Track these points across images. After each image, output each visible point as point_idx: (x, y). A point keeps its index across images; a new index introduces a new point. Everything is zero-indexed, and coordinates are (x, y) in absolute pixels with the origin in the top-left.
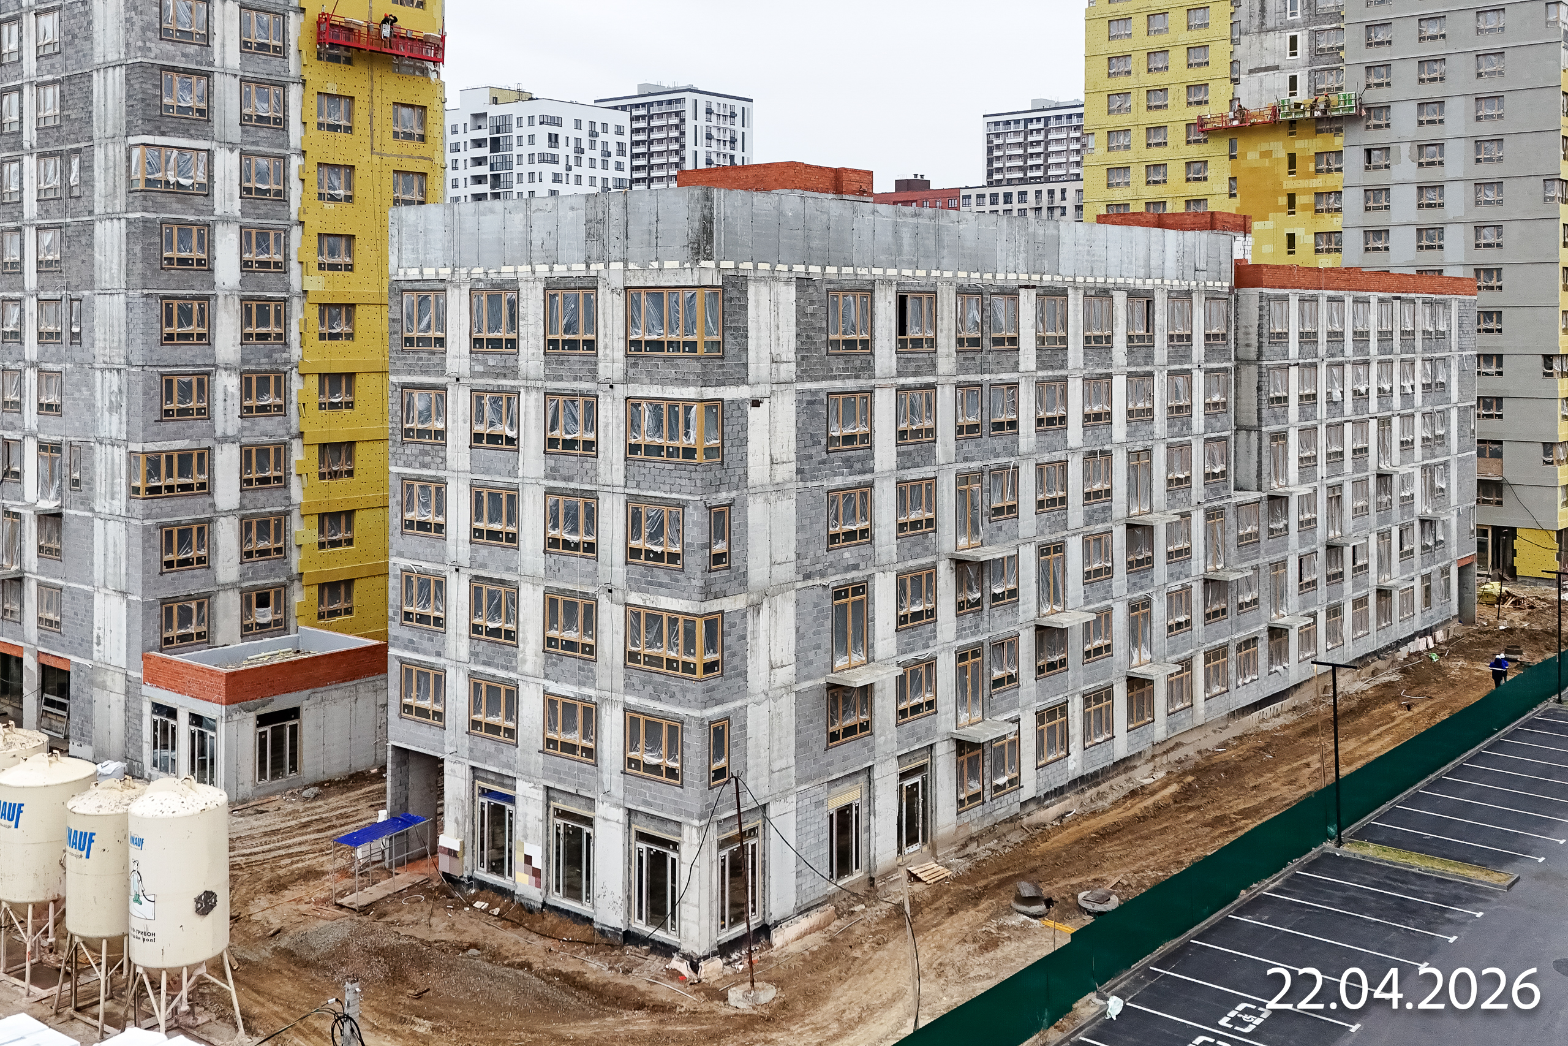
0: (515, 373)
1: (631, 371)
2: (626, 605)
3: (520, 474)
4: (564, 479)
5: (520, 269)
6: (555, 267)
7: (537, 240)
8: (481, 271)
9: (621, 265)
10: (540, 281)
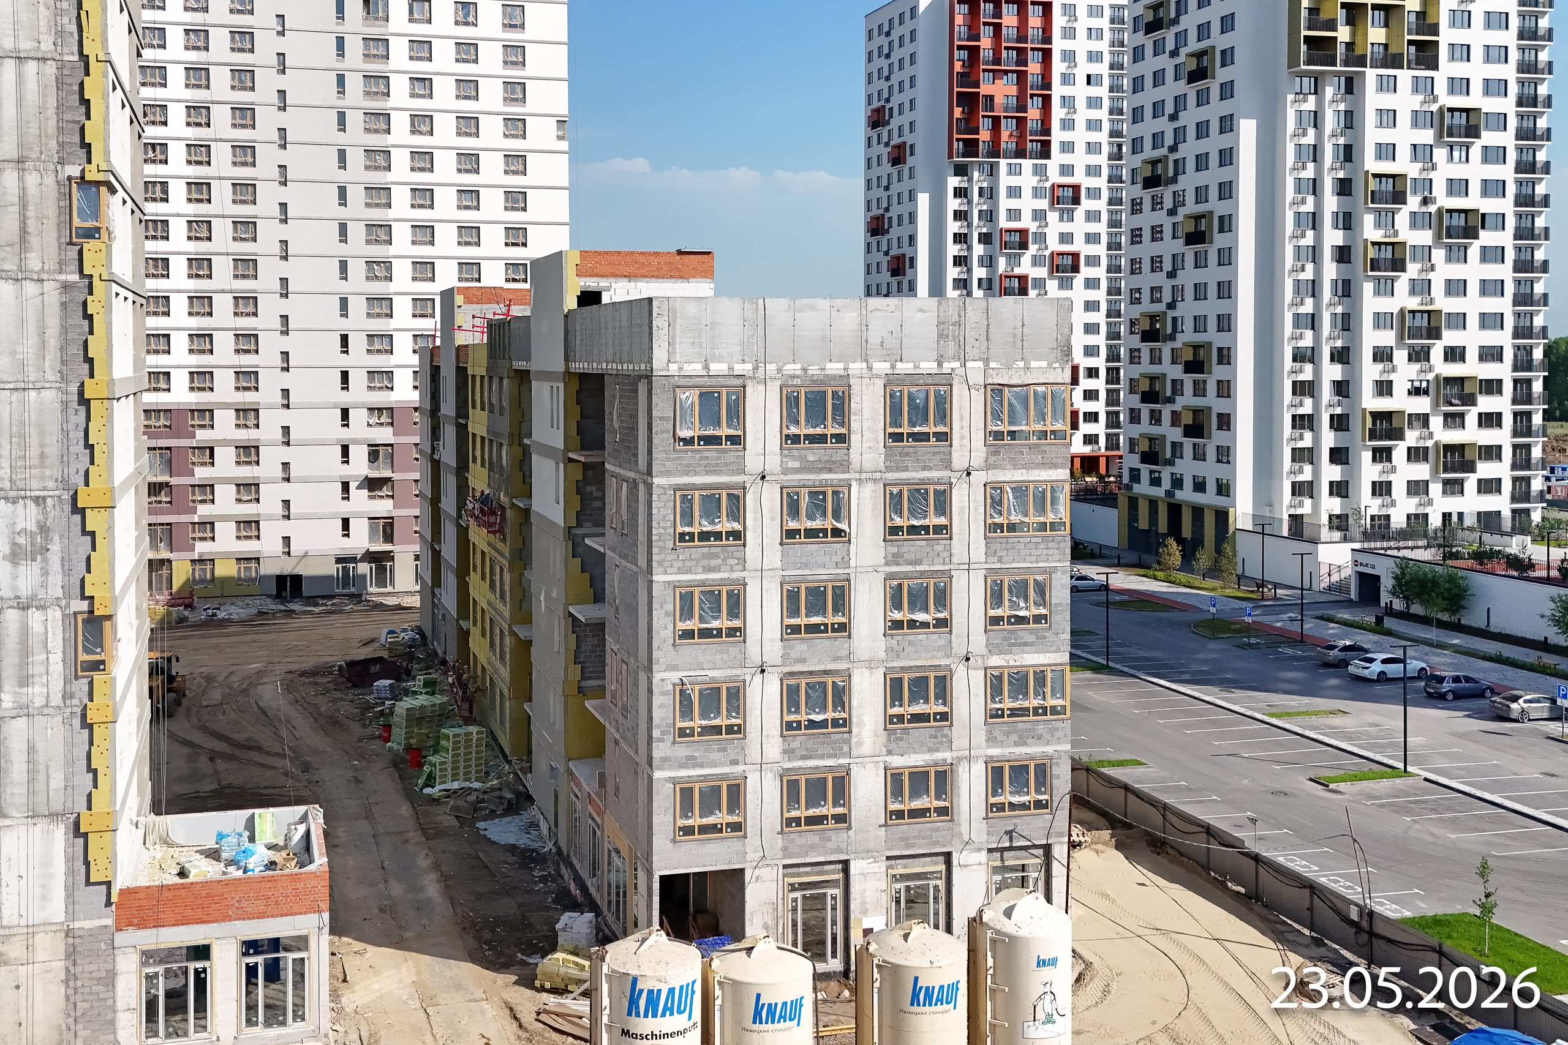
0: (845, 466)
1: (992, 459)
2: (986, 669)
3: (852, 563)
4: (910, 563)
5: (851, 366)
6: (899, 365)
7: (874, 338)
8: (799, 366)
9: (980, 364)
10: (878, 376)
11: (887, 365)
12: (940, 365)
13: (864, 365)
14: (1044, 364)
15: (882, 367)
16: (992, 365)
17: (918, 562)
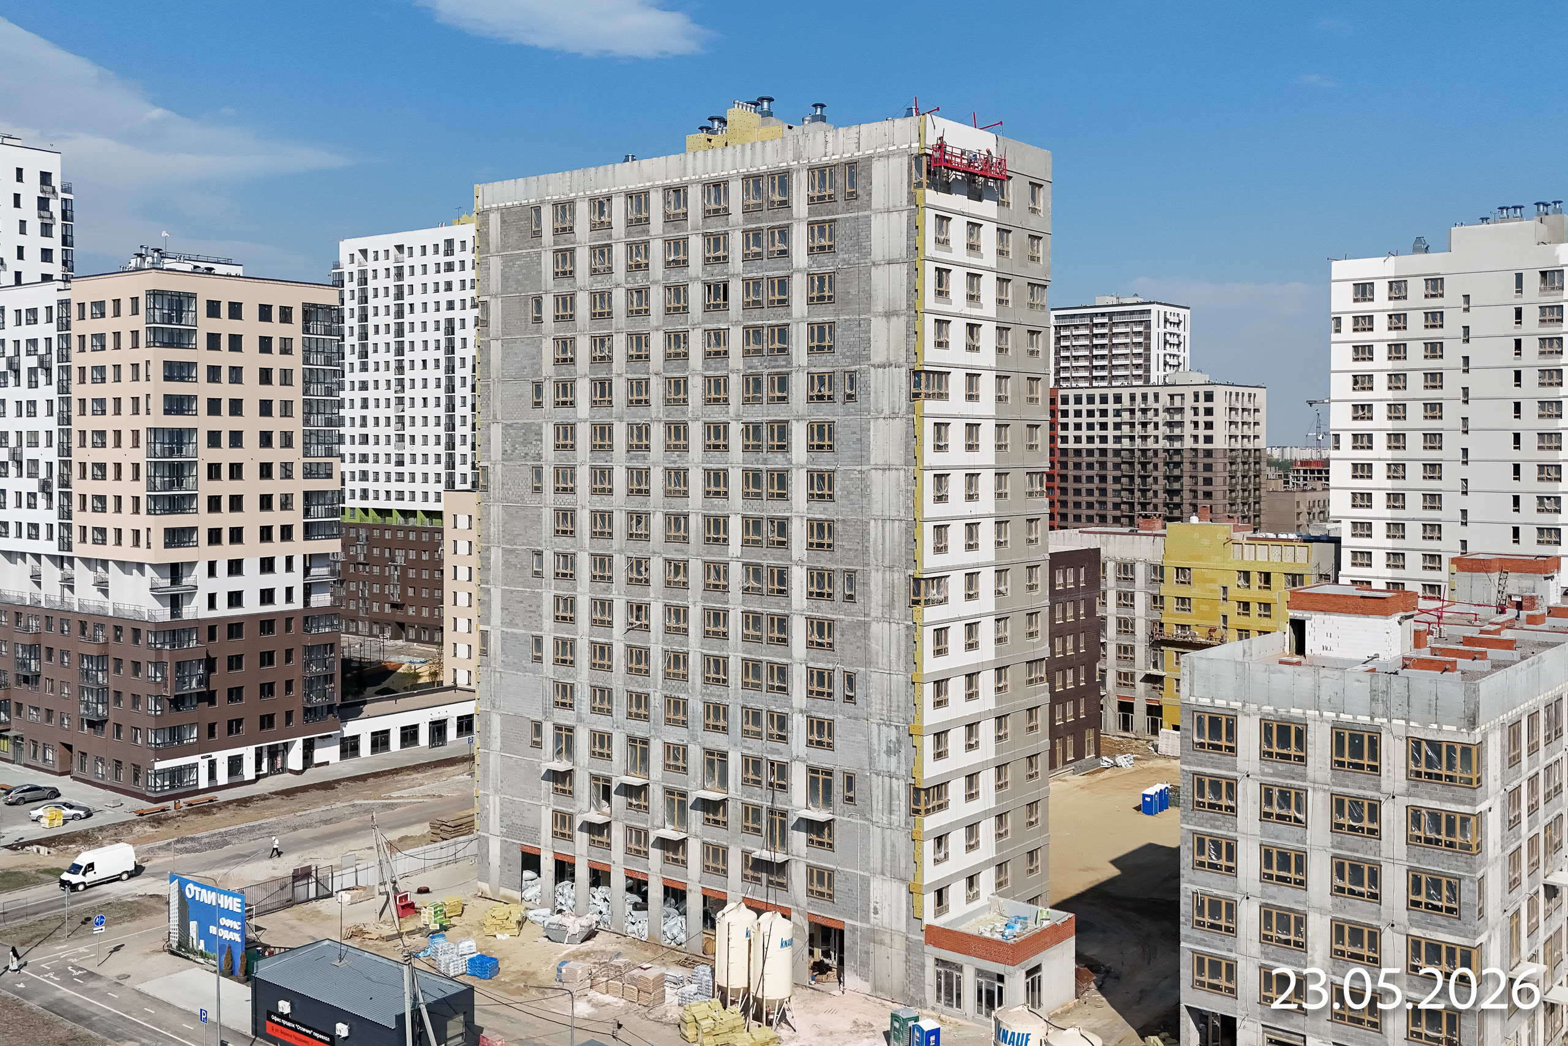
0: (1304, 777)
1: (1412, 790)
2: (1407, 935)
3: (1308, 842)
4: (1349, 850)
5: (1308, 712)
6: (1342, 715)
7: (1324, 696)
8: (1272, 708)
9: (1403, 722)
10: (1327, 722)
11: (1334, 715)
12: (1372, 719)
13: (1317, 713)
14: (1454, 728)
15: (1330, 715)
16: (1412, 724)
17: (1357, 851)
